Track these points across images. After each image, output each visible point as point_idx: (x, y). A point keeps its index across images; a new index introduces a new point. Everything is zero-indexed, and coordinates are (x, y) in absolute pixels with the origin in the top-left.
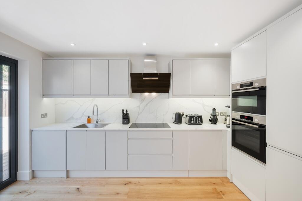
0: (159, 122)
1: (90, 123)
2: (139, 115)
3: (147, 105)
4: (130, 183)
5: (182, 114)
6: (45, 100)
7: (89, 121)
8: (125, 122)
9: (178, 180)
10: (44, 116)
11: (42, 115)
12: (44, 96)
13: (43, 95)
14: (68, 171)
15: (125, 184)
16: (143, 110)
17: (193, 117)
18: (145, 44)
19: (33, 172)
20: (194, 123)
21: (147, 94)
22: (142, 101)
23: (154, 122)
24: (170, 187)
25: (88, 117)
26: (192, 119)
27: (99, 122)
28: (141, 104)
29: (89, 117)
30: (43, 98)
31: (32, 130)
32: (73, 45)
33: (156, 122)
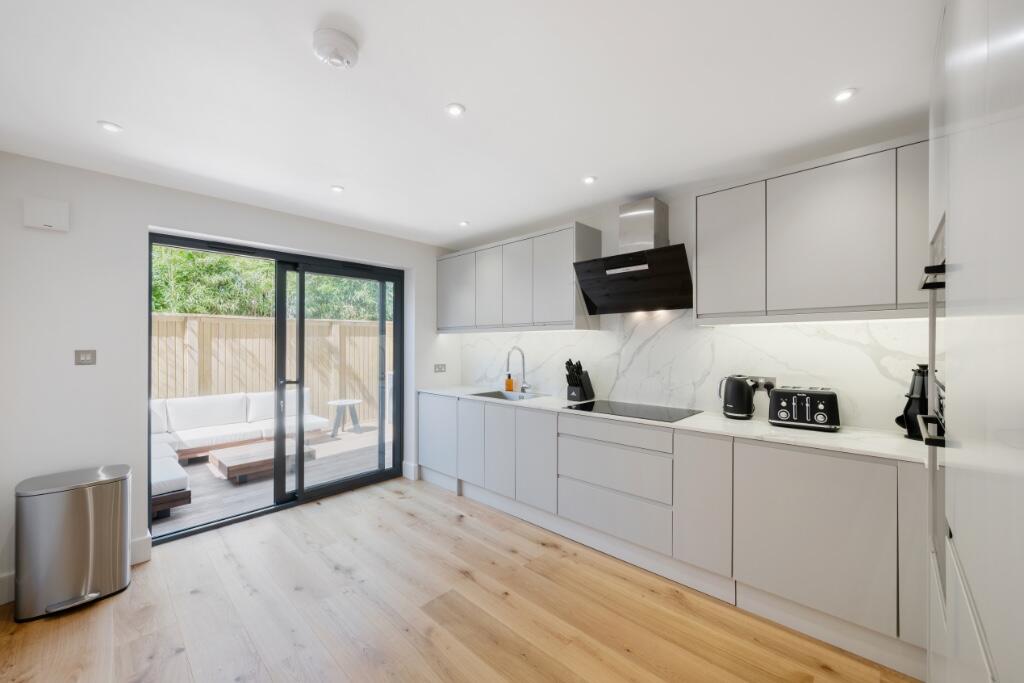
0: (677, 406)
1: (511, 390)
2: (617, 379)
3: (640, 349)
4: (556, 547)
5: (751, 384)
6: (443, 337)
7: (510, 387)
8: (573, 394)
9: (689, 596)
10: (440, 368)
11: (436, 366)
12: (440, 330)
13: (438, 329)
14: (460, 482)
15: (544, 544)
16: (630, 364)
17: (787, 395)
18: (589, 181)
19: (420, 467)
20: (791, 419)
21: (639, 316)
22: (628, 335)
23: (662, 404)
24: (643, 596)
25: (506, 377)
26: (784, 404)
27: (526, 390)
28: (624, 345)
29: (509, 376)
30: (438, 333)
31: (419, 393)
32: (464, 224)
33: (670, 406)
